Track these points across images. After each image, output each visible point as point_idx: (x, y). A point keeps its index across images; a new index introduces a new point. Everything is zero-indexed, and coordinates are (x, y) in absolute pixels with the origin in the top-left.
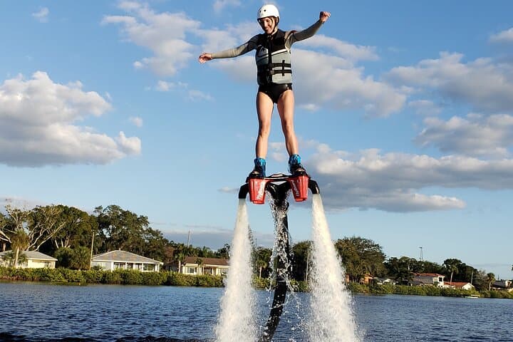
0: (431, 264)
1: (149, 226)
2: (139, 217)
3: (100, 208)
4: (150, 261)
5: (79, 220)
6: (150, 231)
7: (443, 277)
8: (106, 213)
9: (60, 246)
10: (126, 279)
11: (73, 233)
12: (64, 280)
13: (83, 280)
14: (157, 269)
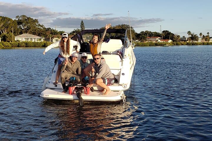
0: (157, 33)
1: (39, 23)
2: (34, 20)
3: (18, 16)
4: (39, 38)
5: (9, 22)
6: (39, 25)
7: (160, 38)
8: (21, 18)
9: (3, 32)
10: (27, 45)
11: (7, 28)
12: (3, 46)
13: (10, 46)
14: (42, 40)
